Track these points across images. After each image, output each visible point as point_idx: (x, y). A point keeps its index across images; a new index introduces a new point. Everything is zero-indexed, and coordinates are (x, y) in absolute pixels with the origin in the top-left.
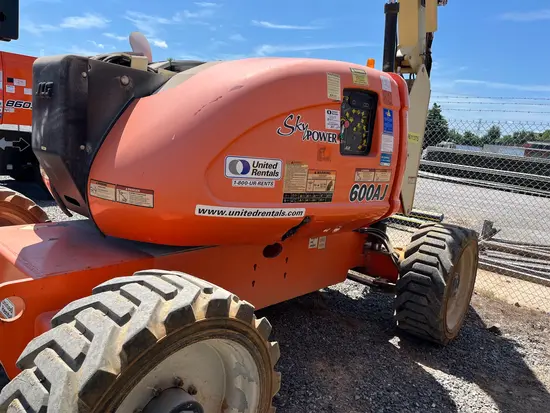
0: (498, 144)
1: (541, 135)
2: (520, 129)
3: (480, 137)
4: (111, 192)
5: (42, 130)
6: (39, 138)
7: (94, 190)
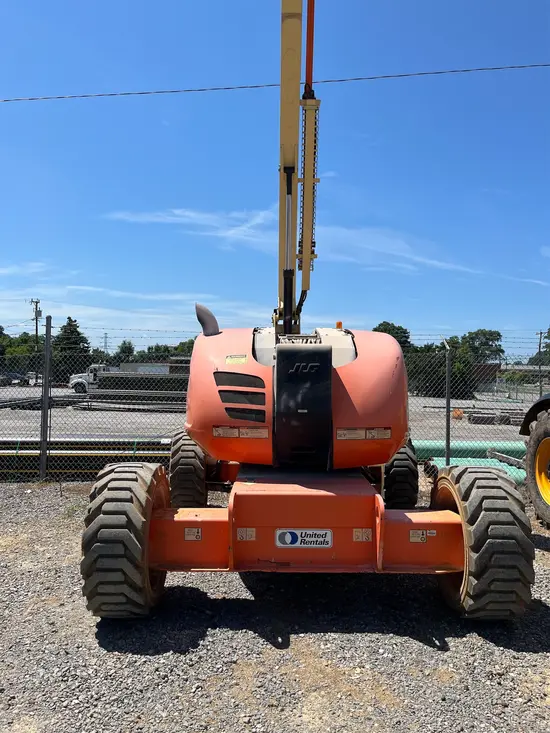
0: (132, 361)
1: (176, 349)
2: (153, 344)
3: (112, 355)
4: (361, 434)
5: (299, 398)
6: (292, 404)
7: (342, 435)
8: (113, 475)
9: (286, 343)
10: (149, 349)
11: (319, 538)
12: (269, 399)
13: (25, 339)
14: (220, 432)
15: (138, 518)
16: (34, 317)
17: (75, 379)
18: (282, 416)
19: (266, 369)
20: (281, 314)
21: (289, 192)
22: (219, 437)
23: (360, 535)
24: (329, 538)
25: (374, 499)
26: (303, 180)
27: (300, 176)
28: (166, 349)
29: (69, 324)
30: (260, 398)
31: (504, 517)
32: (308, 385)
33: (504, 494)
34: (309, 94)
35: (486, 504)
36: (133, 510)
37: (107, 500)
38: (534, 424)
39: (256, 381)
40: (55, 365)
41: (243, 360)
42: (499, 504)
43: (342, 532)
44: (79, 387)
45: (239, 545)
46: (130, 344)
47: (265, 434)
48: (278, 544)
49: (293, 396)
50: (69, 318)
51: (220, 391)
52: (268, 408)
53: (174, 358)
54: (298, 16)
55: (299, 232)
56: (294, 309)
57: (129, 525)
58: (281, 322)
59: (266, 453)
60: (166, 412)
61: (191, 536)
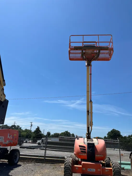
4: (99, 156)
5: (90, 150)
6: (89, 151)
7: (96, 156)
8: (67, 159)
9: (88, 142)
10: (54, 134)
11: (94, 170)
12: (86, 149)
13: (26, 130)
14: (80, 154)
15: (71, 165)
16: (31, 126)
17: (38, 141)
18: (88, 152)
19: (86, 145)
20: (87, 134)
21: (88, 115)
22: (80, 155)
23: (99, 170)
24: (95, 170)
25: (101, 165)
26: (90, 113)
27: (90, 112)
28: (58, 134)
29: (38, 128)
30: (85, 150)
31: (117, 168)
32: (91, 148)
33: (117, 165)
34: (91, 101)
35: (115, 166)
36: (70, 163)
37: (67, 162)
38: (131, 157)
39: (84, 147)
40: (34, 138)
41: (83, 144)
42: (116, 166)
43: (96, 169)
44: (39, 144)
45: (83, 170)
46: (50, 132)
47: (86, 155)
48: (88, 171)
49: (89, 149)
50: (38, 126)
51: (80, 148)
52: (86, 151)
53: (61, 137)
54: (89, 91)
55: (90, 120)
56: (90, 133)
57: (70, 166)
58: (87, 135)
59: (86, 158)
60: (61, 151)
61: (77, 168)
